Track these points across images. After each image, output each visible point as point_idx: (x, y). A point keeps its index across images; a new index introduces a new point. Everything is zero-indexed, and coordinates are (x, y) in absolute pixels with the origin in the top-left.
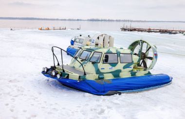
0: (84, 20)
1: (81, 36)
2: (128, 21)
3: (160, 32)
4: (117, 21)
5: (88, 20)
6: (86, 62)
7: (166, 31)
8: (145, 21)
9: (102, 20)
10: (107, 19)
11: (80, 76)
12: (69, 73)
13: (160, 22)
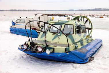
0: (5, 11)
1: (21, 17)
2: (36, 10)
3: (59, 16)
4: (28, 10)
5: (9, 10)
6: (59, 34)
7: (62, 15)
8: (46, 10)
9: (18, 10)
10: (22, 10)
11: (66, 48)
12: (54, 47)
13: (54, 11)
